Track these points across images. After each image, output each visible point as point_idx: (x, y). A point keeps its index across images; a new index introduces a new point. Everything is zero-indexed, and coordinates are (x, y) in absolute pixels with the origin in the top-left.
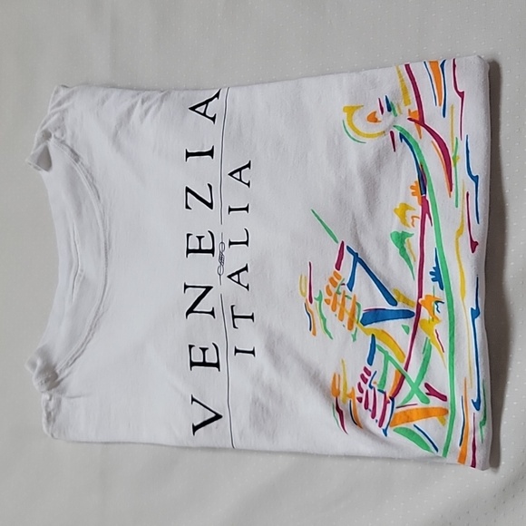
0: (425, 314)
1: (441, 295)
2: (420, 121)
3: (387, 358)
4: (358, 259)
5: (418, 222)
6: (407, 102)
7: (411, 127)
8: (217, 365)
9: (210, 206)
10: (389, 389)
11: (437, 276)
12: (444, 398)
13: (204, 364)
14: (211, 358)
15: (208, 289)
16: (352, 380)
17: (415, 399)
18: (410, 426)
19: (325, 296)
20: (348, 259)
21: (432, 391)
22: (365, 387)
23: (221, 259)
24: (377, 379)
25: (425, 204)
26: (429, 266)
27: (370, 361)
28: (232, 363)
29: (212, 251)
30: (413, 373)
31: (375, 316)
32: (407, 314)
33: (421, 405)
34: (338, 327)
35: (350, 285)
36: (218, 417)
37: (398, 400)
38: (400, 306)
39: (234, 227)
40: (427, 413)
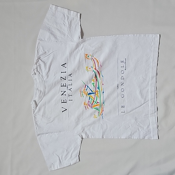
0: (96, 93)
1: (99, 90)
2: (96, 69)
3: (91, 99)
4: (88, 86)
5: (95, 82)
6: (94, 67)
7: (95, 70)
8: (66, 102)
9: (65, 80)
10: (92, 103)
11: (98, 88)
12: (99, 103)
13: (64, 102)
14: (65, 101)
15: (65, 91)
16: (87, 102)
17: (95, 104)
18: (95, 107)
19: (83, 91)
20: (86, 86)
21: (98, 102)
22: (89, 103)
23: (67, 87)
24: (90, 102)
25: (96, 79)
26: (97, 87)
27: (89, 100)
28: (68, 102)
29: (66, 86)
30: (95, 101)
31: (90, 94)
32: (94, 93)
33: (96, 104)
34: (85, 96)
35: (87, 90)
36: (66, 110)
37: (93, 104)
38: (93, 92)
39: (70, 83)
40: (97, 105)
